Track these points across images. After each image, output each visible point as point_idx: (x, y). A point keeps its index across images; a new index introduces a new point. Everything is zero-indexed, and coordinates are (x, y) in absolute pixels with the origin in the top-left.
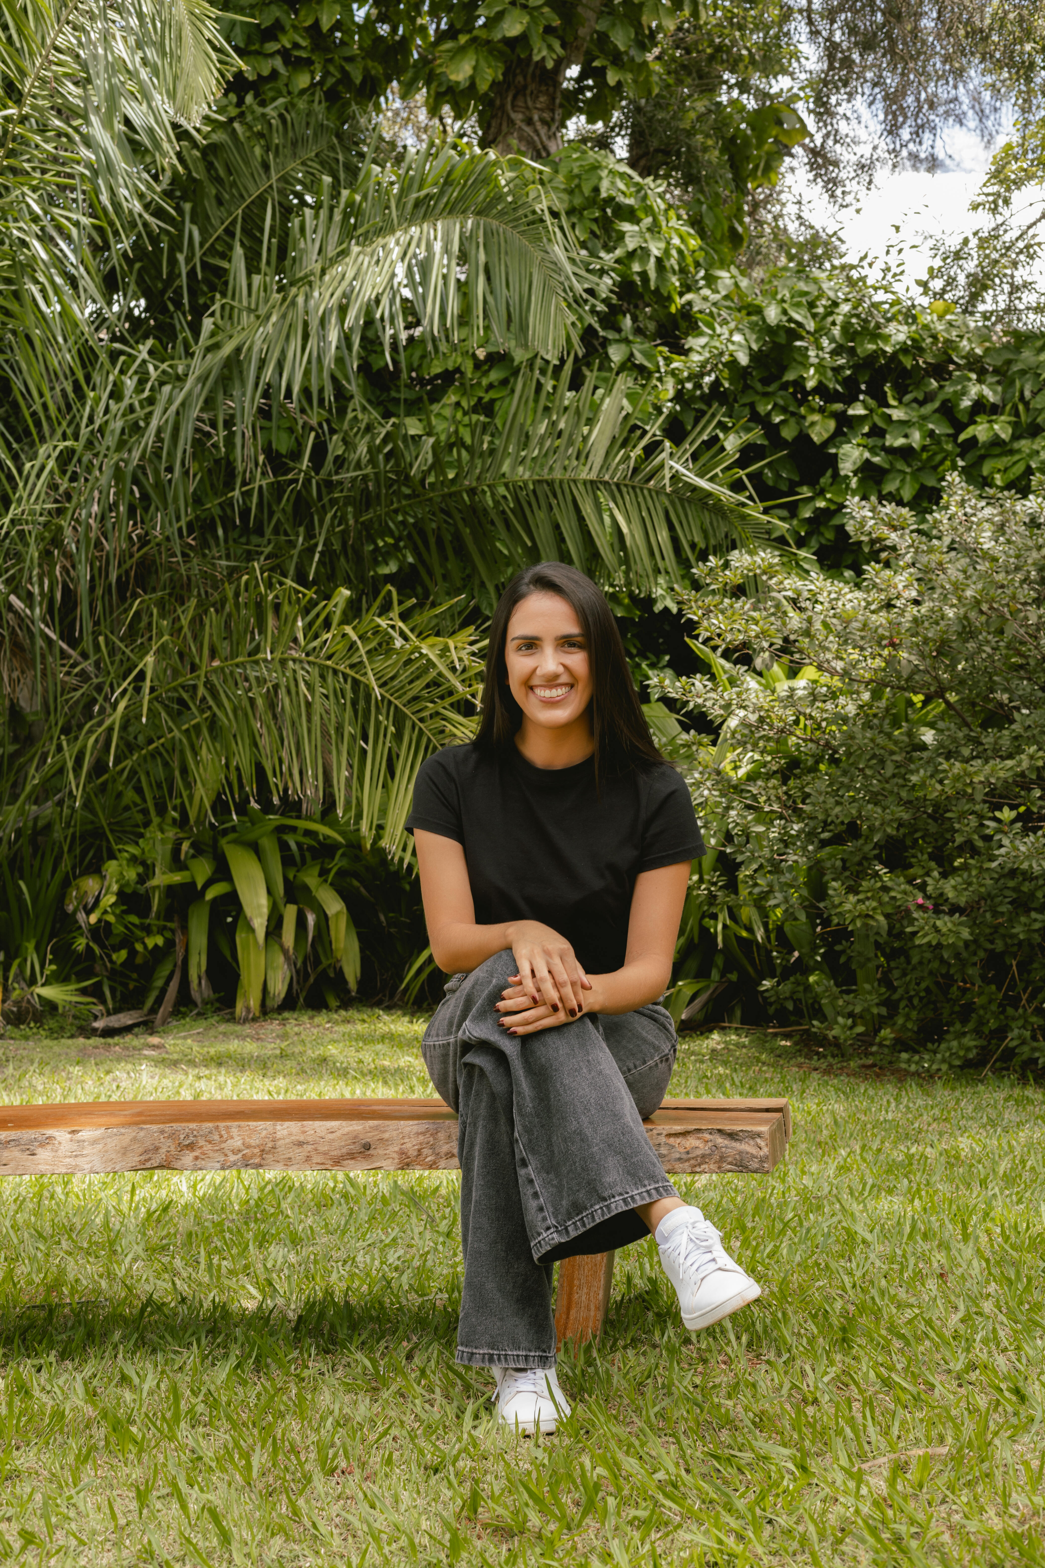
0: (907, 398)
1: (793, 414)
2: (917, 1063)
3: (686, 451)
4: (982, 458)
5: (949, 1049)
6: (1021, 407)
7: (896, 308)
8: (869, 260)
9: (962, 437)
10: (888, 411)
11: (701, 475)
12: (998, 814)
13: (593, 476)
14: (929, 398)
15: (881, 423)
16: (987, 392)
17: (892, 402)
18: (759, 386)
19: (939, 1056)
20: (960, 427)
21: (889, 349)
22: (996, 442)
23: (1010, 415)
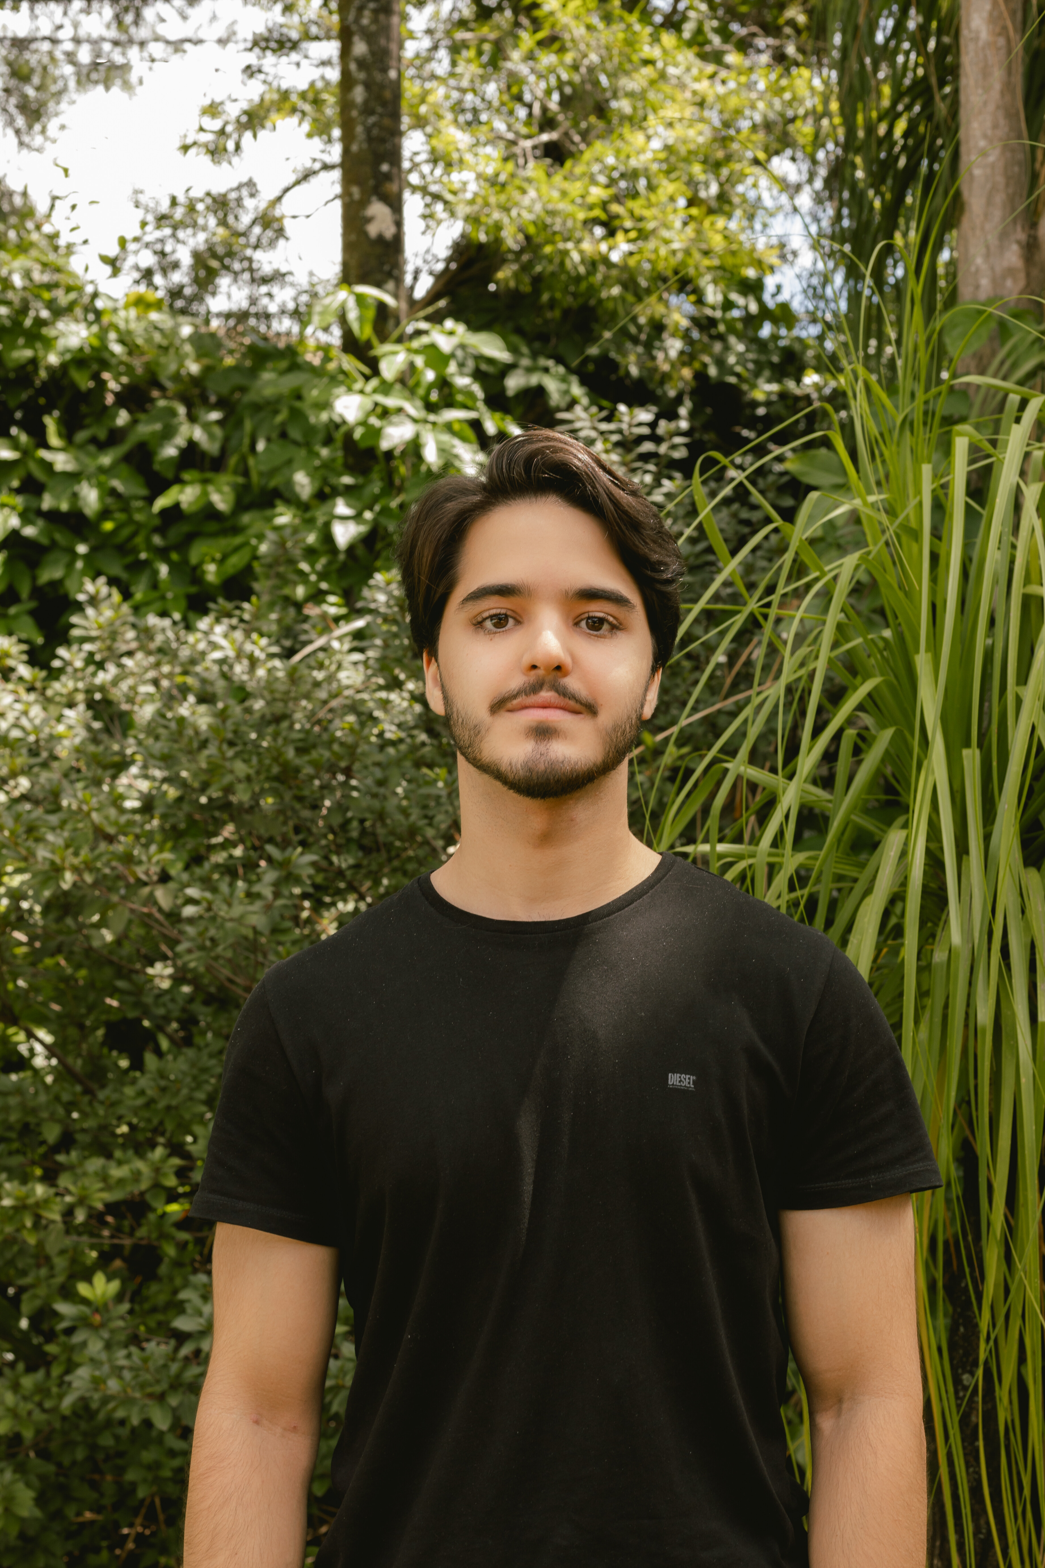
0: (81, 436)
4: (190, 538)
6: (251, 462)
7: (73, 296)
9: (162, 503)
10: (47, 455)
14: (115, 437)
15: (39, 474)
16: (198, 434)
20: (157, 487)
21: (53, 359)
22: (209, 513)
23: (235, 472)
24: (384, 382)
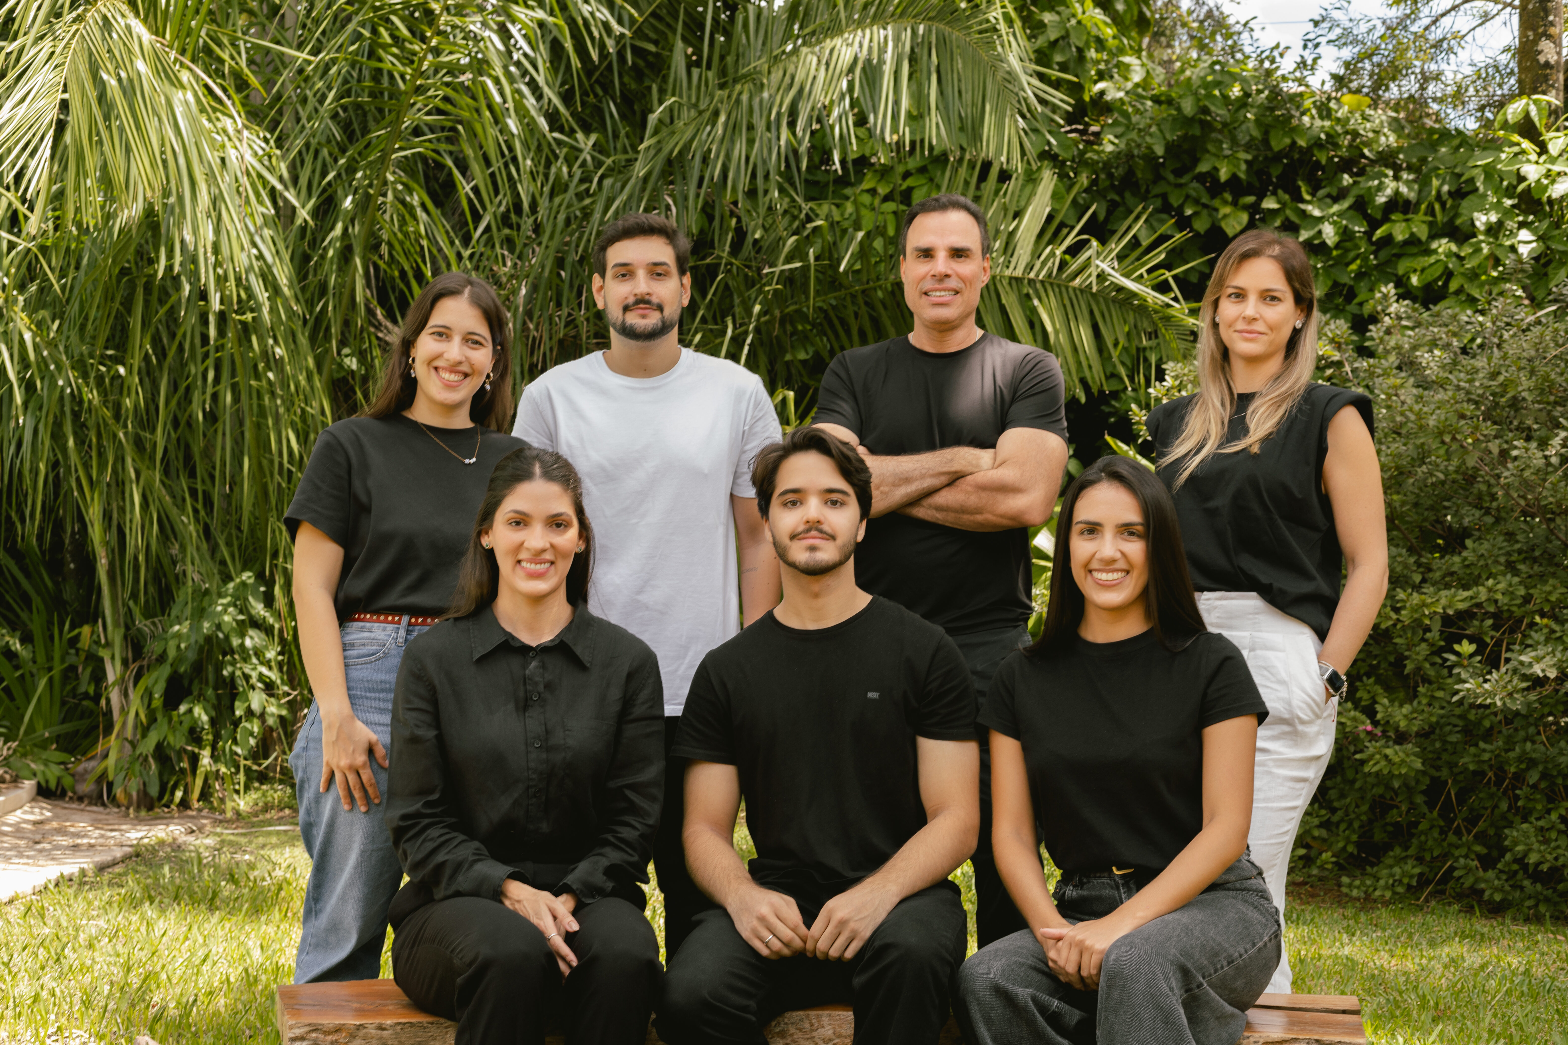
0: (1321, 193)
1: (1205, 206)
2: (1358, 887)
3: (1111, 251)
4: (1399, 256)
5: (1392, 875)
6: (1437, 207)
7: (1309, 101)
8: (1281, 49)
9: (1377, 235)
10: (1302, 206)
11: (1127, 275)
12: (1457, 647)
13: (1019, 273)
14: (1343, 193)
15: (1294, 218)
16: (1404, 189)
17: (1307, 197)
18: (1171, 177)
19: (1382, 882)
20: (1374, 224)
21: (1302, 143)
22: (1413, 241)
23: (1426, 214)
24: (1551, 157)
